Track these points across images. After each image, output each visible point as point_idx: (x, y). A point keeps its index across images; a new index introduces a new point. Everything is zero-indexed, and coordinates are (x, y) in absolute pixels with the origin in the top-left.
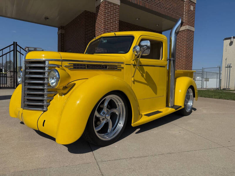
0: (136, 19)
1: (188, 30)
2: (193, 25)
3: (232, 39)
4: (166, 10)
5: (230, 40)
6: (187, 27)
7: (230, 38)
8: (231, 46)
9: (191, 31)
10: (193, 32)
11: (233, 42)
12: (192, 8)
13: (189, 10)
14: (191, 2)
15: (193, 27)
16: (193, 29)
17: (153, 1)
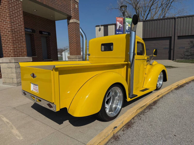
0: (34, 10)
1: (76, 23)
2: (78, 19)
3: (100, 27)
4: (59, 6)
5: (99, 27)
6: (75, 20)
7: (99, 26)
8: (100, 32)
9: (77, 23)
10: (79, 24)
11: (101, 29)
12: (76, 6)
13: (75, 8)
14: (75, 1)
15: (78, 20)
16: (78, 22)
17: (53, 1)
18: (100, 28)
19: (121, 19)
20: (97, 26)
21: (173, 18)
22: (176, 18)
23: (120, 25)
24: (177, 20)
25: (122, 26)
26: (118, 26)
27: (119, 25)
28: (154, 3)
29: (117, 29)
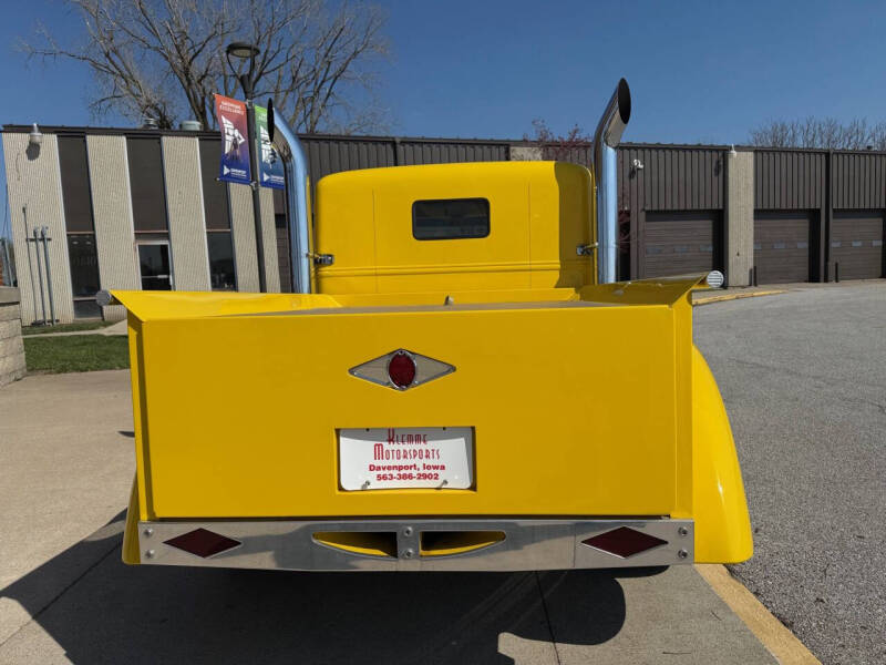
3: (36, 134)
7: (27, 129)
8: (36, 161)
11: (42, 146)
18: (37, 139)
19: (238, 109)
20: (11, 126)
21: (389, 142)
22: (398, 141)
23: (237, 133)
24: (400, 149)
25: (243, 140)
26: (227, 137)
27: (231, 132)
28: (269, 68)
29: (226, 152)
